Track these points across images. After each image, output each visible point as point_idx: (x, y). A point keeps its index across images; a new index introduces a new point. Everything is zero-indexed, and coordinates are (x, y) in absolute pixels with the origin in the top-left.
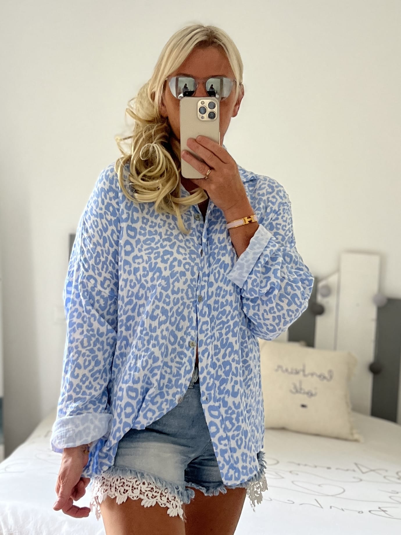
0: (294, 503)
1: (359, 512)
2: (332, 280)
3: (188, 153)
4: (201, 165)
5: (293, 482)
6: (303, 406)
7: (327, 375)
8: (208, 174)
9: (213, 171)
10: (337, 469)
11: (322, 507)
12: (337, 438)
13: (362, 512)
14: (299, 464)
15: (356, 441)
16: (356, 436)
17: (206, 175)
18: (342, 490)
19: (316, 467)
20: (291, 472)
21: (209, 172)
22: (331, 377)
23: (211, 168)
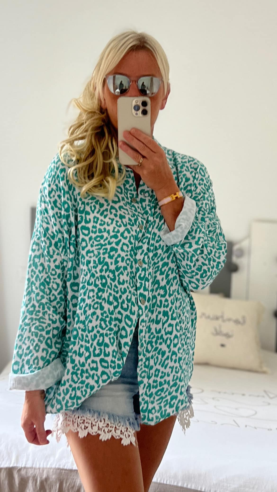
0: (216, 423)
1: (269, 430)
2: (245, 244)
3: (125, 143)
4: (135, 154)
5: (215, 407)
6: (223, 345)
7: (241, 320)
8: (141, 162)
9: (145, 159)
10: (250, 395)
11: (239, 426)
12: (250, 371)
13: (271, 430)
14: (220, 392)
15: (264, 373)
16: (265, 369)
17: (139, 162)
18: (254, 413)
19: (233, 394)
20: (213, 399)
21: (141, 160)
22: (244, 322)
23: (144, 157)
